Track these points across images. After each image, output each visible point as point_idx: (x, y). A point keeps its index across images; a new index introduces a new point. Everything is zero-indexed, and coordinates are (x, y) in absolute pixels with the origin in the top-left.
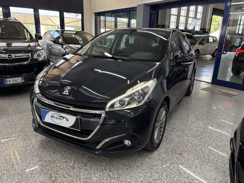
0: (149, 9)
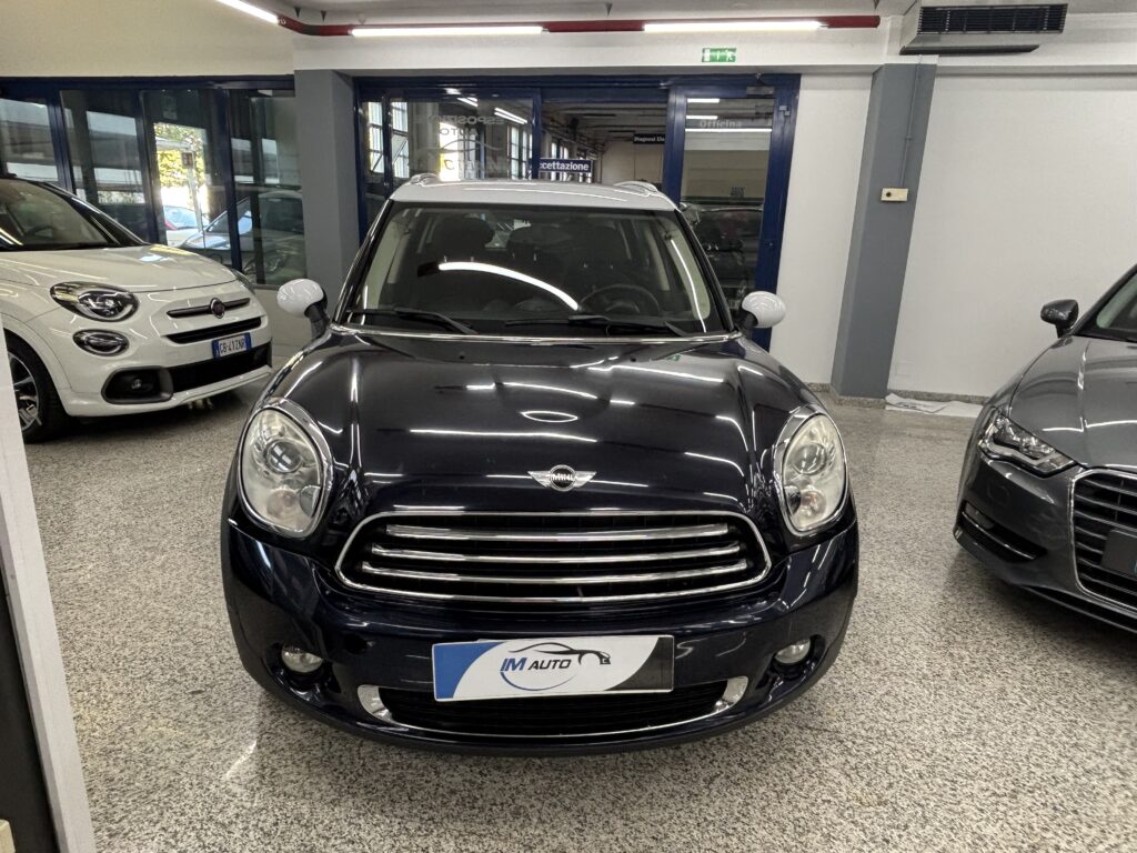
0: (349, 93)
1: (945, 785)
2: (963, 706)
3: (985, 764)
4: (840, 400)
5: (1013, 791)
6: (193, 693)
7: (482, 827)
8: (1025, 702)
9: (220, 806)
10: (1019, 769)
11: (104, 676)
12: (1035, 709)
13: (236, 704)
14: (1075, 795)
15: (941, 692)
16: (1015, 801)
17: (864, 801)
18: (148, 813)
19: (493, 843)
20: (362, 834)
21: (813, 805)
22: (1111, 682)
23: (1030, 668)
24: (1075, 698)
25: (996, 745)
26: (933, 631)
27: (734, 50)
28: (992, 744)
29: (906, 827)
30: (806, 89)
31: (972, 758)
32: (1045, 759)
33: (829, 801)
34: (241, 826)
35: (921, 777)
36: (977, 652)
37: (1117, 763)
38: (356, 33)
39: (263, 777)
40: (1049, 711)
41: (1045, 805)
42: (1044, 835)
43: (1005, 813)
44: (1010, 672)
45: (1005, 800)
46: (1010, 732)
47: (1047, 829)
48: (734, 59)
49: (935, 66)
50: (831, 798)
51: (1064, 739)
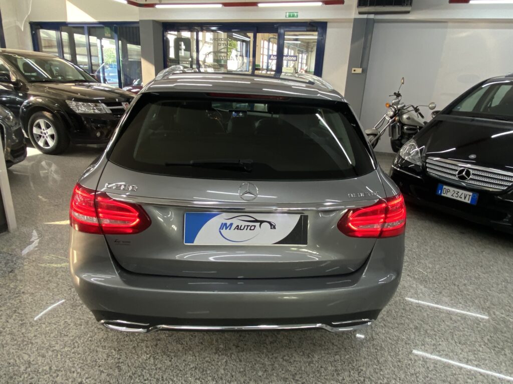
30: (329, 28)
38: (158, 7)
49: (373, 19)
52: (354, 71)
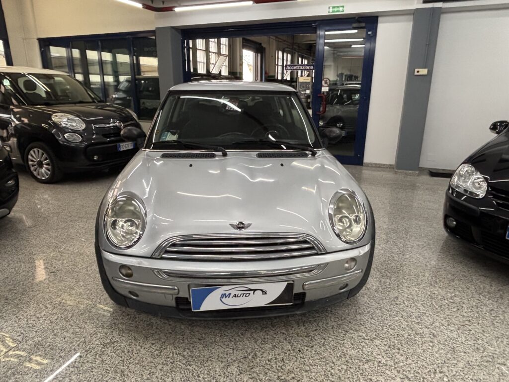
0: (179, 36)
1: (342, 332)
2: (372, 302)
3: (367, 326)
4: (396, 172)
5: (374, 338)
6: (51, 272)
7: (132, 328)
8: (405, 303)
9: (40, 312)
10: (383, 330)
11: (23, 264)
12: (408, 307)
13: (65, 277)
14: (403, 342)
15: (365, 296)
16: (371, 342)
17: (300, 335)
18: (14, 311)
19: (133, 334)
20: (86, 326)
21: (275, 334)
22: (456, 298)
23: (417, 290)
24: (432, 303)
25: (378, 319)
26: (378, 271)
27: (343, 7)
28: (376, 319)
29: (313, 347)
30: (380, 23)
31: (362, 323)
32: (399, 327)
33: (283, 333)
34: (44, 319)
35: (332, 328)
36: (395, 281)
37: (434, 332)
38: (177, 10)
39: (61, 303)
40: (415, 308)
41: (386, 345)
42: (376, 357)
43: (363, 346)
44: (406, 290)
45: (367, 341)
46: (388, 315)
47: (379, 355)
48: (343, 11)
49: (441, 8)
50: (285, 332)
51: (414, 320)
52: (418, 72)
